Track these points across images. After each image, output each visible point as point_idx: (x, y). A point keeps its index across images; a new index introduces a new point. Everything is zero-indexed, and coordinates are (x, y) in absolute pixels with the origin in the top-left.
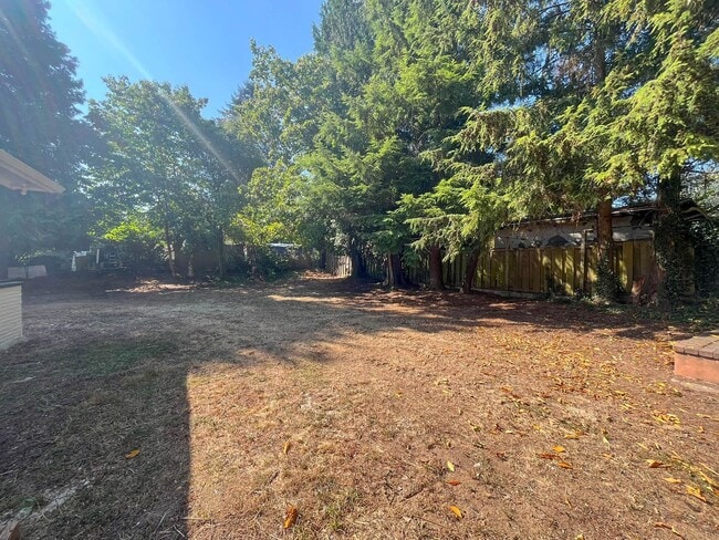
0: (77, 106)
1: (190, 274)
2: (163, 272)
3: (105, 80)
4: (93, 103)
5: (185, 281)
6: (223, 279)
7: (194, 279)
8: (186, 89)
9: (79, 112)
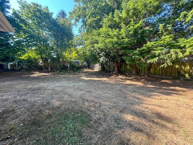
0: (8, 10)
1: (49, 70)
2: (40, 69)
3: (18, 2)
4: (14, 10)
5: (48, 72)
6: (60, 71)
7: (51, 71)
8: (47, 7)
9: (9, 12)
